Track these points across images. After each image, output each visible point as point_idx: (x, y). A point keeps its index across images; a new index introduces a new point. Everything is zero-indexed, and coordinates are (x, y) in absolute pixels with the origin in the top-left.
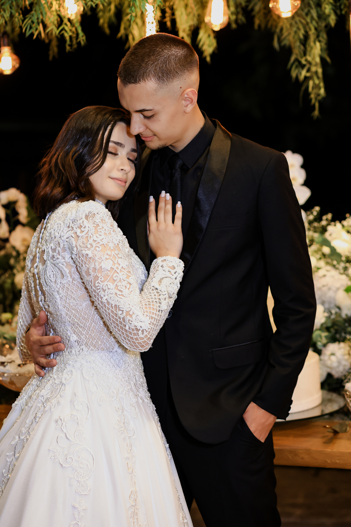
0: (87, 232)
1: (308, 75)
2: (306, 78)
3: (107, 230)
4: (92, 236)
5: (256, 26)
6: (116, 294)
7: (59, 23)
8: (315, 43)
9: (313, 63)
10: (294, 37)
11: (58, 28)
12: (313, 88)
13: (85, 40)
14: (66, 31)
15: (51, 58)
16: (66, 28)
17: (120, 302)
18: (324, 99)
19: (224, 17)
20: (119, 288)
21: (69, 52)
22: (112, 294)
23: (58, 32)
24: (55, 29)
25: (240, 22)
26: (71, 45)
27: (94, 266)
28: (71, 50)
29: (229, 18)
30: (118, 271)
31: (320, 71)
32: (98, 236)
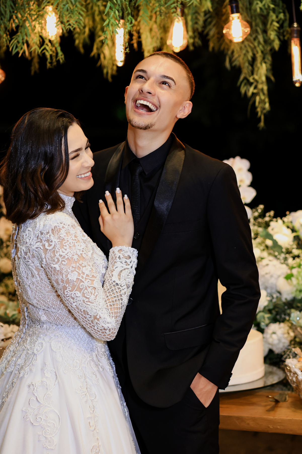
0: (53, 246)
1: (255, 91)
2: (253, 94)
3: (71, 243)
4: (58, 250)
5: (210, 49)
6: (84, 301)
7: (41, 43)
8: (261, 64)
9: (260, 81)
10: (243, 59)
11: (40, 48)
12: (259, 103)
13: (63, 59)
14: (47, 51)
15: (32, 73)
16: (47, 48)
17: (88, 308)
18: (269, 112)
19: (183, 41)
20: (85, 295)
21: (49, 68)
22: (80, 301)
23: (40, 51)
24: (38, 48)
25: (196, 45)
26: (51, 63)
27: (62, 278)
28: (51, 67)
29: (188, 42)
30: (84, 280)
31: (265, 88)
32: (64, 251)
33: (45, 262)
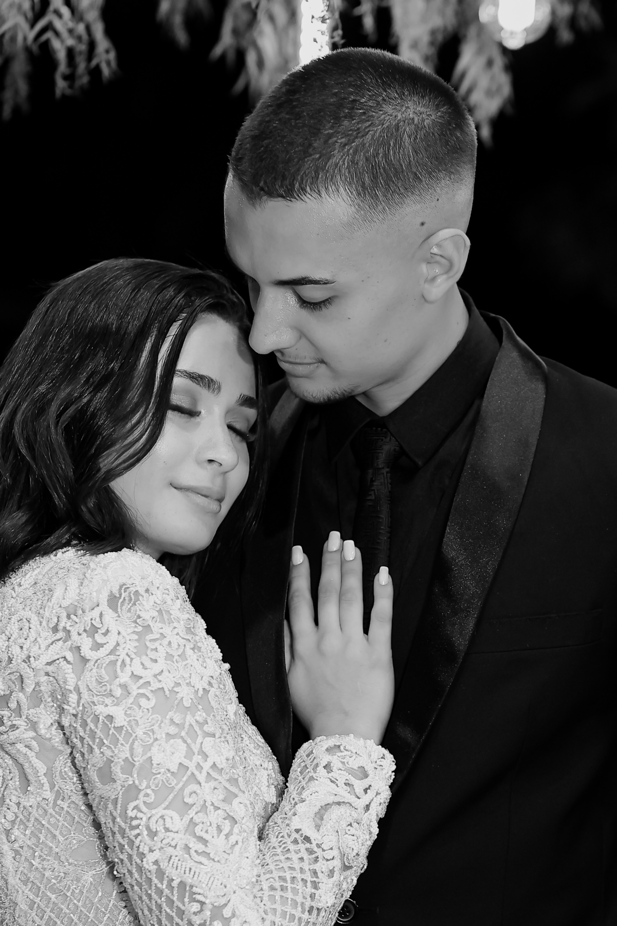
0: (112, 648)
3: (175, 645)
4: (128, 660)
6: (187, 848)
7: (37, 7)
11: (33, 25)
13: (114, 64)
14: (57, 34)
15: (7, 111)
16: (58, 24)
17: (196, 876)
19: (537, 9)
20: (198, 830)
21: (64, 96)
22: (175, 847)
23: (31, 35)
24: (25, 26)
25: (583, 24)
26: (70, 78)
27: (128, 755)
28: (68, 92)
29: (553, 13)
30: (201, 777)
32: (148, 663)
33: (74, 705)
